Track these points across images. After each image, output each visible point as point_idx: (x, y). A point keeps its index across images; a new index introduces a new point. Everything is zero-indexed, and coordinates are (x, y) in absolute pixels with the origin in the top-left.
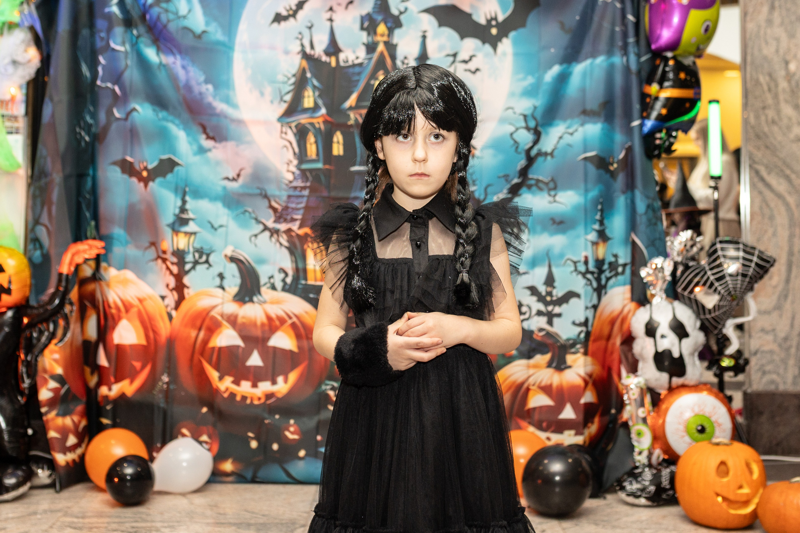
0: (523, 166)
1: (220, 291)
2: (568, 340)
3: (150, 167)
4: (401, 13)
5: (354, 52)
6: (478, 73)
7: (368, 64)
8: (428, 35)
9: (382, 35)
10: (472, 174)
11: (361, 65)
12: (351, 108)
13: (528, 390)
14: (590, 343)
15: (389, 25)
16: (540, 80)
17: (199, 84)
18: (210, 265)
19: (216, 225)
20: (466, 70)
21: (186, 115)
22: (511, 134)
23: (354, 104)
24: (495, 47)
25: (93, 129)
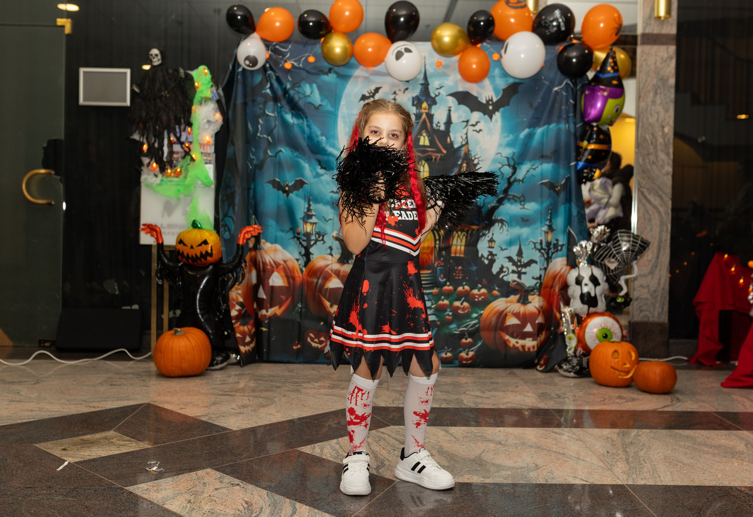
0: (506, 187)
1: (330, 257)
2: (530, 287)
3: (290, 184)
4: (436, 96)
6: (481, 132)
7: (417, 125)
8: (452, 109)
9: (425, 109)
13: (506, 315)
14: (542, 289)
15: (429, 103)
16: (517, 137)
18: (325, 242)
19: (327, 219)
20: (474, 130)
22: (500, 169)
24: (491, 117)
25: (255, 162)
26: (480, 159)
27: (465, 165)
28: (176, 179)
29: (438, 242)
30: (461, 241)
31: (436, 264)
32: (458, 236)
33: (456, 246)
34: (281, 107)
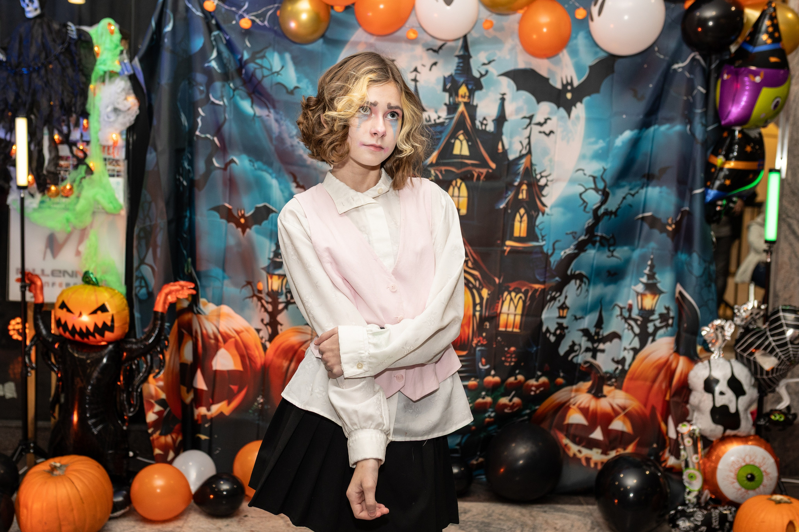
0: (590, 224)
3: (247, 214)
4: (482, 76)
5: (436, 112)
6: (552, 135)
7: (450, 122)
8: (507, 97)
9: (463, 97)
10: (541, 230)
11: (442, 124)
12: (432, 165)
15: (470, 87)
16: (610, 144)
17: (292, 137)
20: (540, 132)
21: (277, 164)
22: (581, 194)
23: (434, 161)
24: (569, 112)
25: (191, 175)
26: (549, 178)
27: (524, 187)
28: (64, 200)
29: (478, 308)
30: (516, 307)
31: (475, 341)
32: (511, 299)
33: (508, 314)
34: (234, 90)
